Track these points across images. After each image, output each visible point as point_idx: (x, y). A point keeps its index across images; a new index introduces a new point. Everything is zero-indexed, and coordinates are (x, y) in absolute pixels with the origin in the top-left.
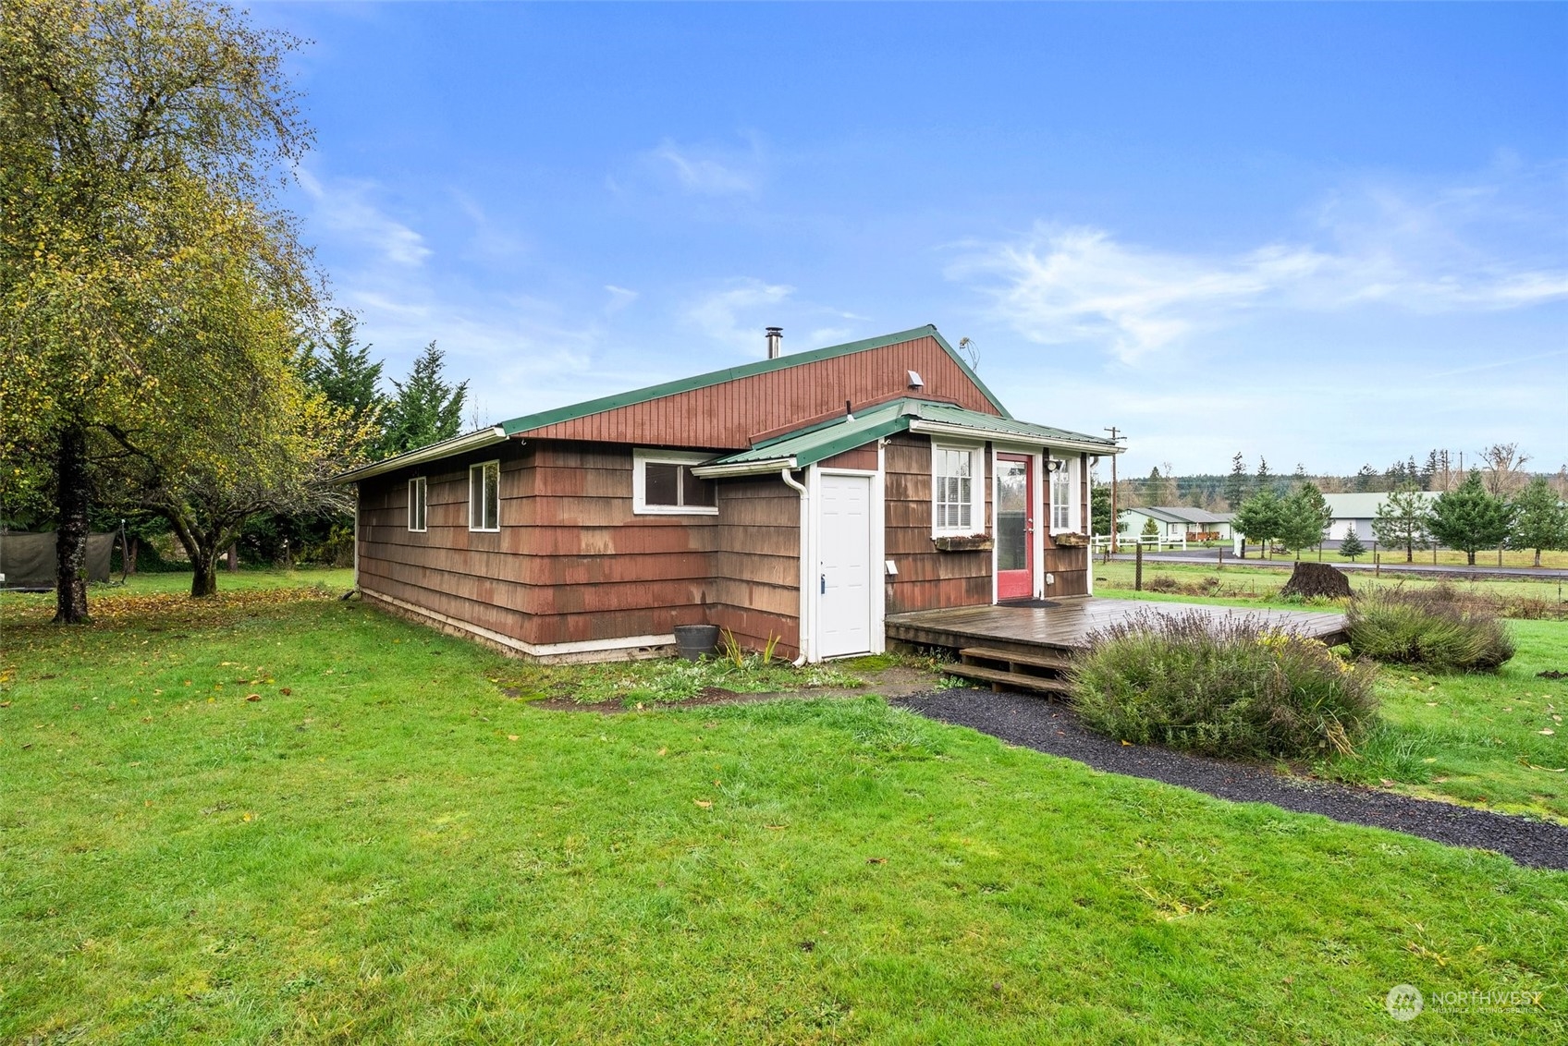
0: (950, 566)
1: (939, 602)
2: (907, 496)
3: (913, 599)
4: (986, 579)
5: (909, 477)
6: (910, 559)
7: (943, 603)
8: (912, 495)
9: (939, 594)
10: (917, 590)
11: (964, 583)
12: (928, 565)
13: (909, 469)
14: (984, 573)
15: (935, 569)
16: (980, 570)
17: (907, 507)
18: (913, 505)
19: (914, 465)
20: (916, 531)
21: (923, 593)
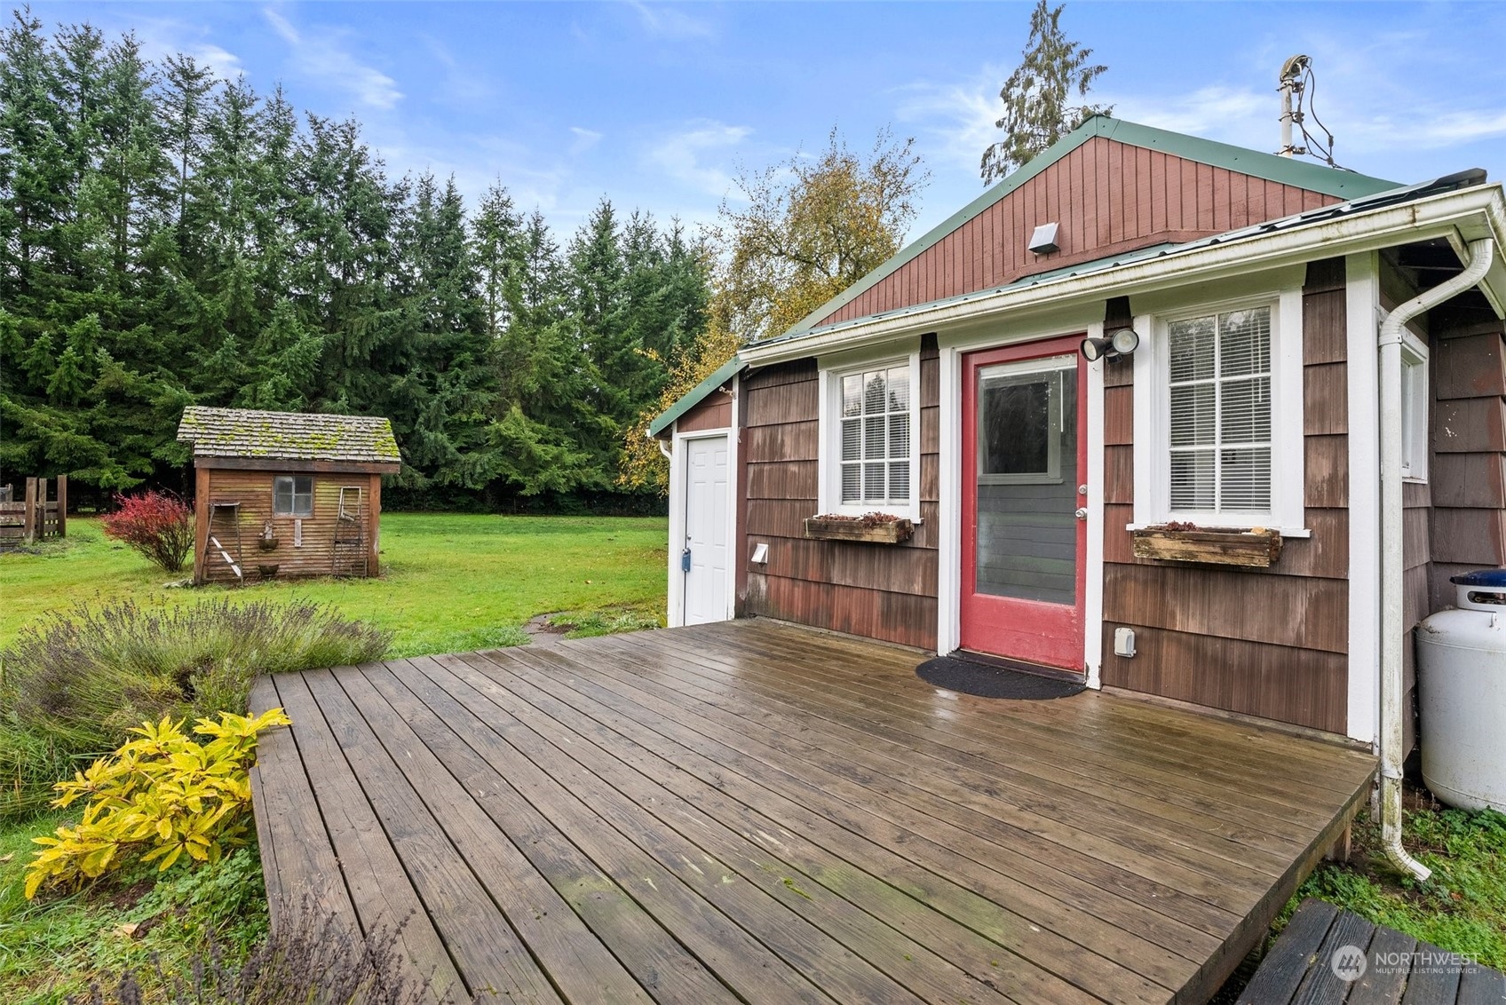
0: (850, 565)
1: (831, 617)
2: (782, 455)
3: (791, 604)
4: (927, 603)
5: (788, 428)
6: (789, 545)
7: (837, 622)
8: (789, 453)
9: (832, 607)
10: (798, 592)
11: (878, 600)
12: (814, 559)
13: (785, 416)
14: (917, 589)
15: (824, 566)
16: (910, 582)
17: (785, 471)
18: (793, 468)
19: (794, 409)
20: (797, 505)
21: (806, 598)
